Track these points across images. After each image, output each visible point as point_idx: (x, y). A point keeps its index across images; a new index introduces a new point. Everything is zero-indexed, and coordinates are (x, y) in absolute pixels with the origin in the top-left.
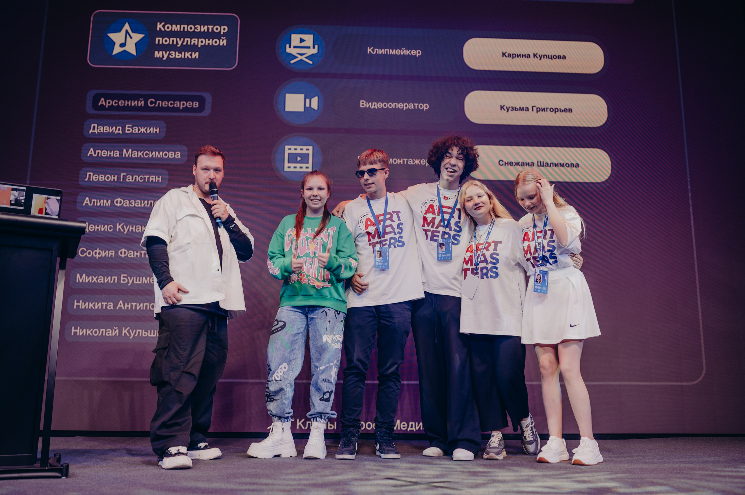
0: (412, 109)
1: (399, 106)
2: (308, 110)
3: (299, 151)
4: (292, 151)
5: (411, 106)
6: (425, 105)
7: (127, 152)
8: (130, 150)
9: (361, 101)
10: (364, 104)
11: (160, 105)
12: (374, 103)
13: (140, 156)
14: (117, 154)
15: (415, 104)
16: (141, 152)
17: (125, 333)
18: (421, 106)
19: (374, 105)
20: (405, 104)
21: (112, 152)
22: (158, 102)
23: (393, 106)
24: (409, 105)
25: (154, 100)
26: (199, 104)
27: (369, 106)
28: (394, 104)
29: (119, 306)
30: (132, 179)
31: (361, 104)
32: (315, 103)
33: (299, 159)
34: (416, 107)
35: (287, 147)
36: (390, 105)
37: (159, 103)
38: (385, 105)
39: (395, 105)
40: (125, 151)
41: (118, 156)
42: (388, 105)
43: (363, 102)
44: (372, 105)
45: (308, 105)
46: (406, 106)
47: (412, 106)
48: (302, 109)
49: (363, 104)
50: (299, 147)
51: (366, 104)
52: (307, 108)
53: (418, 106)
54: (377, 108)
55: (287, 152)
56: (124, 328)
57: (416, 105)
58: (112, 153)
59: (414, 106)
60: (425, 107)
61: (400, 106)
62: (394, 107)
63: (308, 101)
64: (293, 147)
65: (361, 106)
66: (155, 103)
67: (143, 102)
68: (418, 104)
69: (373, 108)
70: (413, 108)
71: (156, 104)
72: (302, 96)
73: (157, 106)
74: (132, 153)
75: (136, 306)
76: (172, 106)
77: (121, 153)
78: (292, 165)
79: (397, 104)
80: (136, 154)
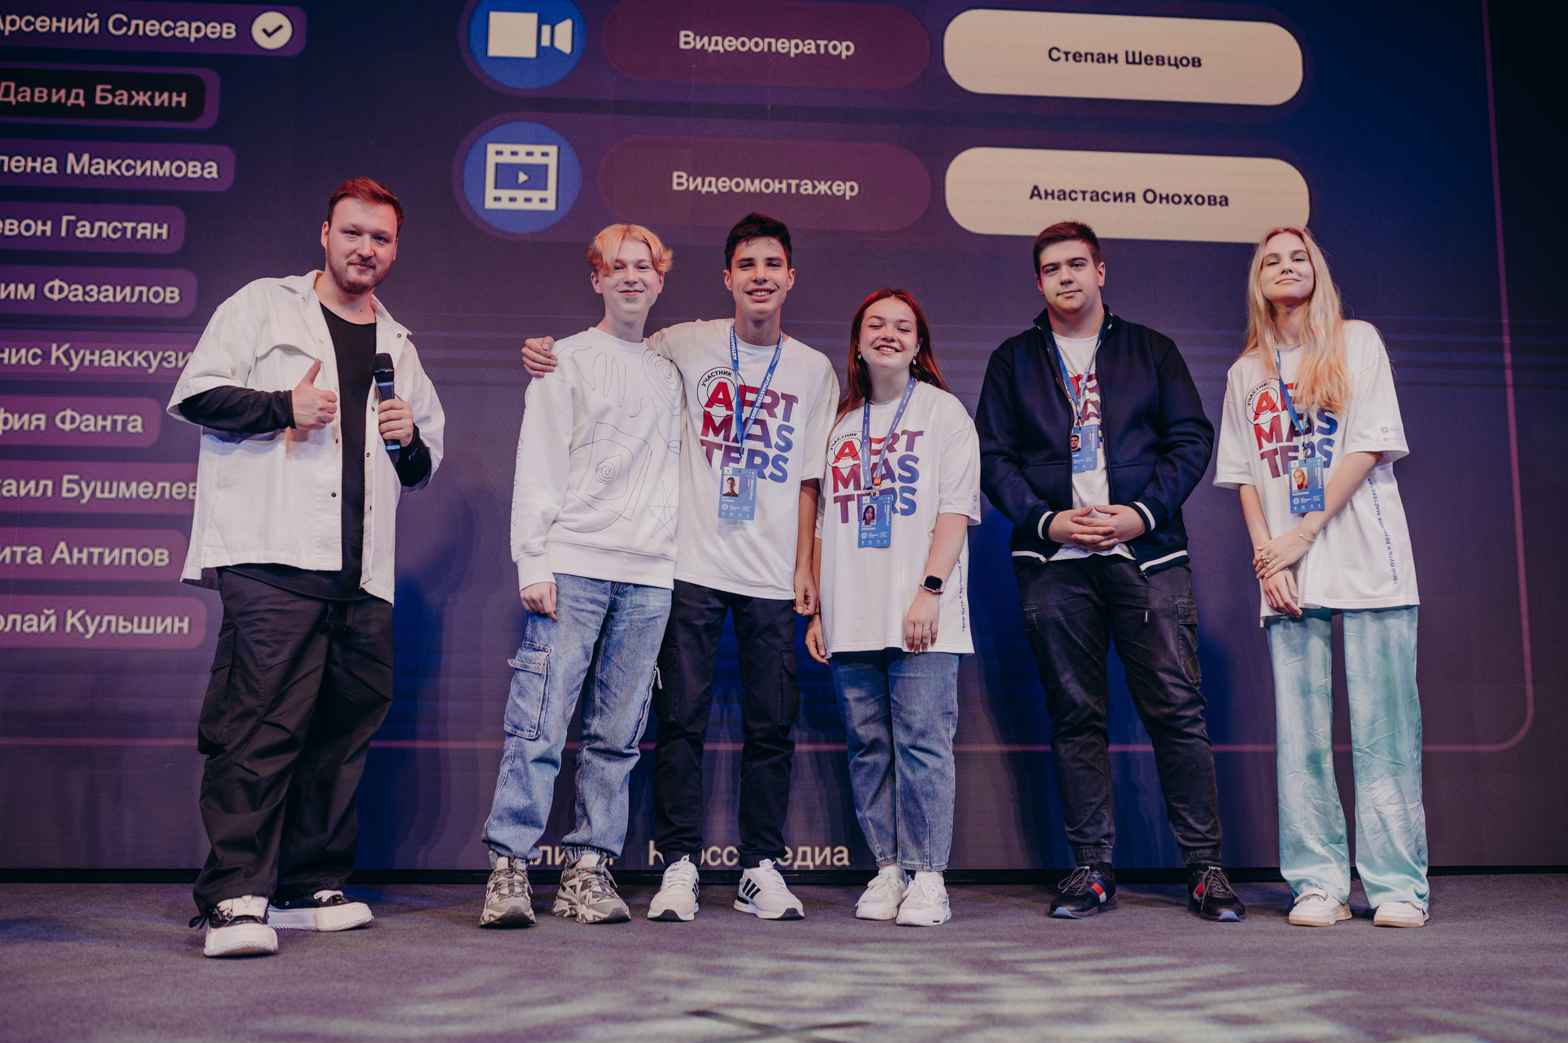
0: (812, 54)
1: (779, 45)
2: (547, 53)
3: (522, 159)
4: (507, 159)
5: (809, 47)
6: (845, 44)
7: (78, 161)
8: (86, 157)
9: (683, 33)
10: (690, 39)
11: (141, 32)
12: (714, 39)
13: (112, 171)
14: (51, 166)
15: (819, 42)
16: (113, 162)
17: (73, 626)
18: (835, 48)
19: (716, 44)
20: (793, 42)
21: (39, 160)
22: (134, 22)
23: (763, 45)
24: (804, 46)
25: (125, 19)
26: (236, 30)
27: (703, 46)
28: (767, 40)
29: (57, 555)
30: (92, 232)
31: (682, 39)
32: (564, 36)
33: (523, 177)
34: (822, 51)
35: (492, 148)
36: (757, 45)
37: (137, 26)
38: (743, 44)
39: (770, 44)
40: (71, 157)
41: (54, 170)
42: (750, 44)
43: (687, 36)
44: (710, 44)
45: (546, 42)
46: (797, 46)
47: (813, 46)
48: (531, 53)
49: (687, 40)
50: (522, 149)
51: (694, 39)
52: (545, 48)
53: (826, 46)
54: (722, 50)
55: (492, 160)
56: (70, 613)
57: (822, 43)
58: (38, 164)
59: (818, 47)
60: (844, 49)
61: (782, 45)
62: (766, 49)
63: (546, 29)
64: (507, 148)
65: (682, 46)
66: (129, 26)
67: (96, 22)
68: (826, 42)
69: (714, 51)
70: (813, 51)
71: (129, 29)
72: (533, 18)
73: (131, 33)
74: (90, 165)
75: (101, 555)
76: (171, 33)
77: (62, 165)
78: (505, 194)
79: (773, 41)
80: (102, 166)
